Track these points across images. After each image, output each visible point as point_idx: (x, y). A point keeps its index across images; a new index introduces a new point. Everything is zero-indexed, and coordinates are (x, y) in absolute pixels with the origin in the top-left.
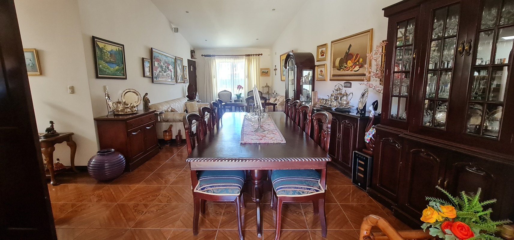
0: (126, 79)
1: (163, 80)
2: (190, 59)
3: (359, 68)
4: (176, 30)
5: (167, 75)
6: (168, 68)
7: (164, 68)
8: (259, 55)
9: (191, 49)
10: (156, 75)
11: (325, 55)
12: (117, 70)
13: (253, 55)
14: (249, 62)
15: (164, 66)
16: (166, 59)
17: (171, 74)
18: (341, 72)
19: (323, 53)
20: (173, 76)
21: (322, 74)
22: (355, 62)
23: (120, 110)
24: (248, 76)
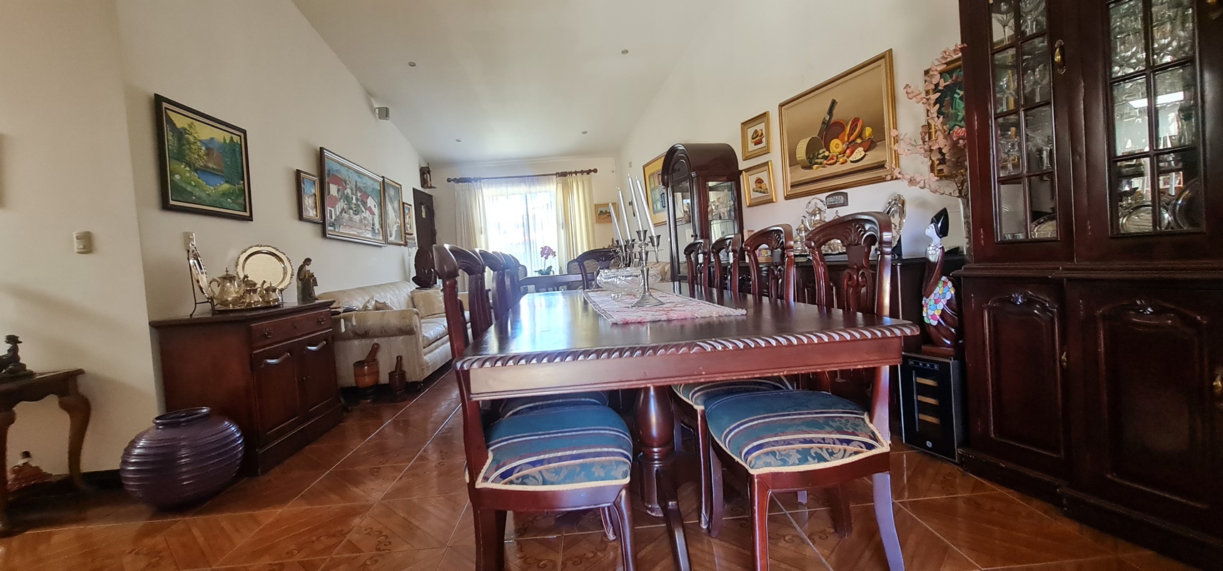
0: (252, 220)
1: (352, 233)
2: (420, 189)
3: (865, 151)
4: (384, 113)
5: (361, 220)
6: (364, 203)
7: (354, 201)
8: (589, 172)
9: (420, 165)
10: (334, 218)
11: (764, 140)
12: (224, 194)
13: (574, 173)
14: (567, 189)
15: (354, 197)
16: (359, 180)
17: (373, 220)
18: (817, 172)
19: (758, 138)
20: (377, 226)
21: (761, 188)
22: (851, 139)
23: (230, 299)
24: (566, 224)
